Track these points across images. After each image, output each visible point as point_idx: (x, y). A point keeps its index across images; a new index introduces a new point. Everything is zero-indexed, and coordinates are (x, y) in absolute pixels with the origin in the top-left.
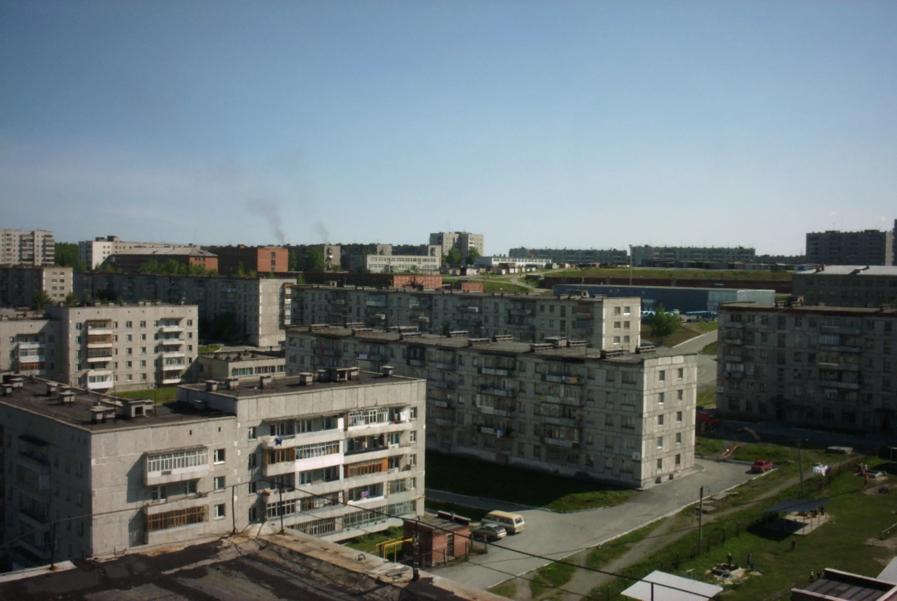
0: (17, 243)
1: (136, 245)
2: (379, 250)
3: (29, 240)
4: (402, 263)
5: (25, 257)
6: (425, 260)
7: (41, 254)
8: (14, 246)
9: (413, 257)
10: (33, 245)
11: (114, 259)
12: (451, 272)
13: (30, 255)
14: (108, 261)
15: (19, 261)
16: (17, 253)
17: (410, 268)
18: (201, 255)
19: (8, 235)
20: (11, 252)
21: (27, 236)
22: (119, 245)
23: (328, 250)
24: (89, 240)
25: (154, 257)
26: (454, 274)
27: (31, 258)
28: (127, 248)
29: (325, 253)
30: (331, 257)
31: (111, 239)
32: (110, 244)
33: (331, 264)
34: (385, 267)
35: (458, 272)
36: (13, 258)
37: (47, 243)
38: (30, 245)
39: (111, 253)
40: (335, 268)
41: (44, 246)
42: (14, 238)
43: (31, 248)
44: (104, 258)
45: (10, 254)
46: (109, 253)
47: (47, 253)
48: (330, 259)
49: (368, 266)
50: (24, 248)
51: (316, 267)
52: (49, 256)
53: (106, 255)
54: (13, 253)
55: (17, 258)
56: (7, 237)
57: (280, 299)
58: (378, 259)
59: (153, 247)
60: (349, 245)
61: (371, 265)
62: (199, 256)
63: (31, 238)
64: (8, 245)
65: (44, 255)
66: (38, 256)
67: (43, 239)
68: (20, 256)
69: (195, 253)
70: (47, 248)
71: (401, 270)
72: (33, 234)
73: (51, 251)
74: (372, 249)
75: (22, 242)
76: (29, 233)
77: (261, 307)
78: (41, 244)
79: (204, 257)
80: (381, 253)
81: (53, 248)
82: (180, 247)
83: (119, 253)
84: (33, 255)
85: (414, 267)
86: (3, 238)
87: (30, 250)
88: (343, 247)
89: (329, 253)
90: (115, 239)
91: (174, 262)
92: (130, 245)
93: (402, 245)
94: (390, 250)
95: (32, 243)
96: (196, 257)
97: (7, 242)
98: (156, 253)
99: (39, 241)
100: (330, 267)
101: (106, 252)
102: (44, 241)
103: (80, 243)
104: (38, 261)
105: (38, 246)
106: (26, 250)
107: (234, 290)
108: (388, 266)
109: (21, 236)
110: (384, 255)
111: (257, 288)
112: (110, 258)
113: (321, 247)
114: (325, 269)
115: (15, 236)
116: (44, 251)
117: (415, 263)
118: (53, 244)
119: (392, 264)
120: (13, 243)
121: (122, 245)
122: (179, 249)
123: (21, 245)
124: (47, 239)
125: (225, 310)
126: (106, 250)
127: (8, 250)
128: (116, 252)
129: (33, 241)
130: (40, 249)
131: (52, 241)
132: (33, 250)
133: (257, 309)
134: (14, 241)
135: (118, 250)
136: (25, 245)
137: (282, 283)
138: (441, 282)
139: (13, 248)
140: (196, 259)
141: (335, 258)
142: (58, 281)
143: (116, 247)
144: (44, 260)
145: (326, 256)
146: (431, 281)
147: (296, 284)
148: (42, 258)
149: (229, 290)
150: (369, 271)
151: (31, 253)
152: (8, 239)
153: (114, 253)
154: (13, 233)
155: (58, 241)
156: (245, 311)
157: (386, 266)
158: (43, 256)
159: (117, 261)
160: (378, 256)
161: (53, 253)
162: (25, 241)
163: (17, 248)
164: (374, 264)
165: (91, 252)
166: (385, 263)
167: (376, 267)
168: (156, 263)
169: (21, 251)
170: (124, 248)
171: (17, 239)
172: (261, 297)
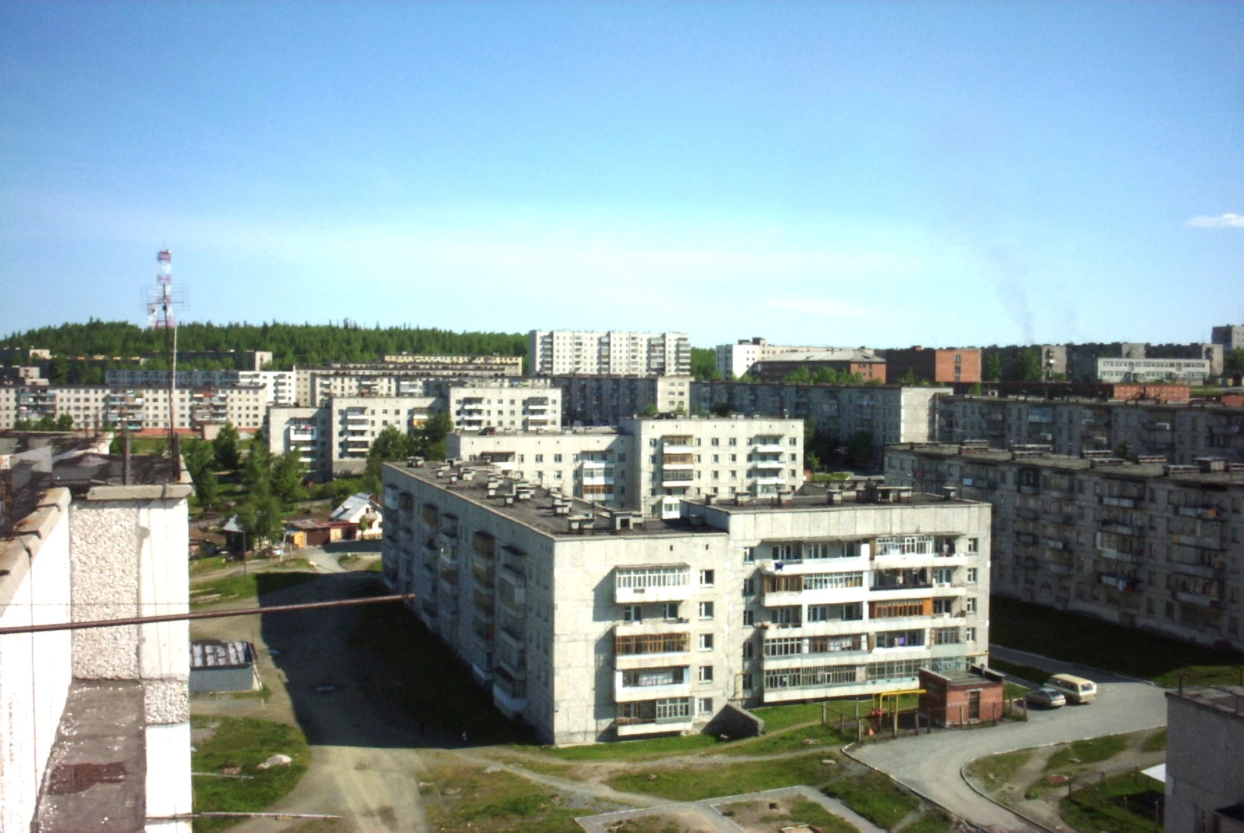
0: (645, 348)
1: (789, 349)
2: (1124, 351)
3: (659, 345)
4: (1152, 369)
5: (654, 366)
6: (1188, 365)
7: (673, 361)
8: (641, 352)
9: (1169, 361)
10: (664, 351)
11: (759, 368)
12: (1220, 381)
13: (661, 364)
14: (752, 371)
15: (647, 371)
16: (645, 361)
17: (1164, 376)
18: (866, 360)
19: (633, 338)
20: (637, 359)
21: (657, 339)
22: (766, 349)
23: (1048, 352)
24: (729, 343)
25: (807, 363)
26: (1225, 385)
27: (662, 367)
28: (778, 352)
29: (1044, 356)
30: (1052, 361)
31: (756, 341)
32: (756, 347)
33: (1052, 372)
34: (1125, 375)
35: (1230, 381)
36: (639, 366)
37: (681, 349)
38: (660, 351)
39: (756, 361)
40: (1058, 376)
41: (678, 352)
42: (640, 343)
43: (662, 354)
44: (748, 366)
45: (636, 363)
46: (753, 359)
47: (682, 361)
48: (1050, 365)
49: (1099, 374)
50: (652, 354)
51: (1028, 377)
52: (683, 364)
53: (751, 363)
54: (640, 361)
55: (644, 367)
56: (632, 341)
57: (929, 415)
58: (1114, 364)
59: (808, 351)
60: (1084, 345)
61: (1104, 373)
62: (863, 363)
63: (661, 342)
64: (632, 351)
65: (678, 363)
66: (670, 364)
67: (676, 343)
68: (648, 364)
69: (859, 357)
70: (681, 355)
71: (1150, 378)
72: (664, 336)
73: (686, 358)
74: (1114, 350)
75: (651, 347)
76: (659, 336)
77: (903, 426)
78: (674, 349)
79: (871, 363)
80: (1128, 355)
81: (688, 355)
82: (841, 350)
83: (767, 359)
84: (664, 364)
85: (1170, 376)
86: (627, 342)
87: (660, 357)
88: (1071, 349)
89: (1049, 357)
90: (762, 342)
91: (829, 370)
92: (782, 349)
93: (1164, 345)
94: (1142, 351)
95: (662, 348)
96: (859, 363)
97: (633, 348)
98: (811, 359)
99: (671, 347)
100: (1050, 376)
101: (751, 359)
102: (678, 346)
103: (719, 348)
104: (670, 371)
105: (670, 352)
106: (656, 357)
107: (871, 403)
108: (1129, 373)
109: (649, 340)
110: (1132, 358)
111: (899, 401)
112: (755, 365)
113: (1037, 349)
114: (1044, 378)
115: (641, 340)
116: (677, 358)
117: (1173, 370)
118: (689, 349)
119: (1137, 370)
120: (639, 348)
121: (771, 349)
122: (839, 352)
123: (649, 352)
124: (681, 342)
125: (860, 429)
126: (751, 356)
127: (634, 357)
128: (763, 358)
129: (664, 345)
130: (673, 356)
131: (688, 345)
132: (664, 357)
133: (898, 427)
134: (641, 346)
135: (765, 356)
136: (654, 351)
137: (932, 394)
138: (1188, 395)
139: (639, 355)
140: (859, 366)
141: (1058, 364)
142: (677, 394)
143: (763, 352)
144: (678, 370)
145: (1044, 361)
146: (1172, 393)
147: (952, 394)
148: (675, 367)
149: (865, 403)
150: (1100, 380)
151: (662, 361)
152: (633, 344)
153: (761, 360)
154: (639, 336)
155: (693, 345)
156: (884, 430)
157: (1127, 374)
158: (675, 365)
159: (764, 369)
160: (1124, 360)
161: (688, 361)
162: (654, 346)
163: (645, 355)
164: (1108, 370)
165: (731, 358)
166: (1126, 369)
167: (1112, 375)
168: (807, 371)
169: (649, 358)
170: (774, 352)
171: (645, 343)
172: (903, 412)
